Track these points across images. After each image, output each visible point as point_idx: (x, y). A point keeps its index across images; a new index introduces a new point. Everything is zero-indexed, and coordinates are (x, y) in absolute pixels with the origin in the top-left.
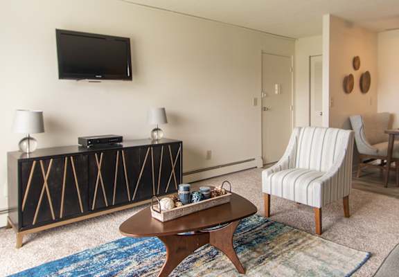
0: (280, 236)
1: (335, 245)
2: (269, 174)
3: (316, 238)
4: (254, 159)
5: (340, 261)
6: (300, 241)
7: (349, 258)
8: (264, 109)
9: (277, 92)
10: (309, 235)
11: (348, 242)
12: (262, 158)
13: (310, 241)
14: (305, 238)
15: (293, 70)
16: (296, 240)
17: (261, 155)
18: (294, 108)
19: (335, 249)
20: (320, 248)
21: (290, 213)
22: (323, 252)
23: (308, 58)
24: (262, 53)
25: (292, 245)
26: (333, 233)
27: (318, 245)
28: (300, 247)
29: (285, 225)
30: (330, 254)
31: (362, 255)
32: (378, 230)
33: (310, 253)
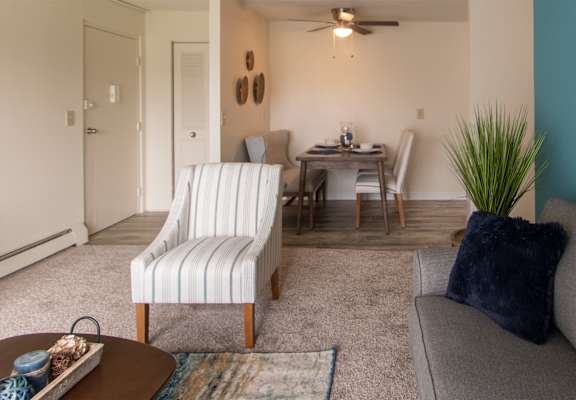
0: (187, 380)
1: (283, 357)
2: (147, 263)
3: (251, 356)
4: (68, 231)
5: (304, 383)
6: (227, 376)
7: (313, 372)
8: (89, 131)
9: (113, 100)
10: (236, 357)
11: (297, 341)
12: (85, 224)
13: (244, 368)
14: (233, 366)
15: (142, 61)
16: (220, 377)
17: (83, 220)
18: (143, 127)
19: (289, 365)
20: (265, 374)
21: (184, 323)
22: (273, 381)
23: (170, 45)
24: (85, 26)
25: (218, 391)
26: (269, 335)
27: (261, 370)
28: (233, 388)
29: (187, 354)
30: (285, 378)
31: (326, 358)
32: (323, 306)
33: (254, 391)
